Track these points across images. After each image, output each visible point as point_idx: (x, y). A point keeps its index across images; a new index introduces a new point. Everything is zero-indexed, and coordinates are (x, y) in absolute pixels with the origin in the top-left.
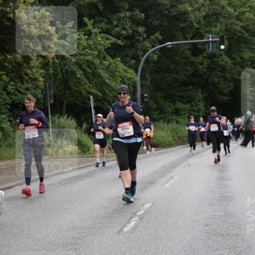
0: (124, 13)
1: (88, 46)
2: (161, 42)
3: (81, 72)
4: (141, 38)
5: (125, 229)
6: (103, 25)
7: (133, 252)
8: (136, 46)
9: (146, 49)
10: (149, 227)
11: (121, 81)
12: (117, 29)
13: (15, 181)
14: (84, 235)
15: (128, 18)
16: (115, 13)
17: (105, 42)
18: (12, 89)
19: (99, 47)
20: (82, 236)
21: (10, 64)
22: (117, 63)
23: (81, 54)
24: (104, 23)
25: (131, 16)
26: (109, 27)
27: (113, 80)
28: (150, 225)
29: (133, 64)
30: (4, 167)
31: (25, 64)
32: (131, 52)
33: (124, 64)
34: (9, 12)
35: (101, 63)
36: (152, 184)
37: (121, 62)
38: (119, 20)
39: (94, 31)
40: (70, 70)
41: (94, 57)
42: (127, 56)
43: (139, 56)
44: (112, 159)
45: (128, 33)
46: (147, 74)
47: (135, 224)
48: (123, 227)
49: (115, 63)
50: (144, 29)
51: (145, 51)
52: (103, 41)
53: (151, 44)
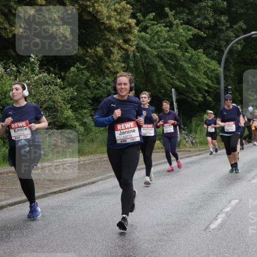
0: (206, 3)
1: (169, 38)
2: (245, 32)
3: (162, 65)
4: (224, 28)
5: (212, 226)
6: (184, 16)
7: (221, 250)
8: (219, 37)
9: (229, 39)
10: (237, 224)
11: (204, 74)
12: (198, 19)
13: (97, 176)
14: (169, 232)
15: (210, 7)
16: (196, 3)
17: (187, 34)
18: (93, 83)
19: (181, 38)
20: (167, 233)
21: (91, 58)
22: (199, 54)
23: (162, 47)
24: (185, 14)
25: (212, 5)
26: (190, 17)
27: (196, 71)
28: (238, 222)
29: (215, 55)
30: (87, 162)
31: (106, 58)
32: (213, 43)
33: (207, 56)
34: (90, 6)
35: (183, 55)
36: (238, 179)
37: (204, 53)
38: (200, 9)
39: (175, 22)
40: (151, 64)
41: (176, 49)
42: (209, 47)
43: (221, 46)
44: (195, 154)
45: (210, 22)
46: (231, 65)
47: (222, 221)
48: (210, 224)
49: (197, 55)
50: (227, 18)
51: (228, 42)
52: (185, 32)
53: (234, 33)
